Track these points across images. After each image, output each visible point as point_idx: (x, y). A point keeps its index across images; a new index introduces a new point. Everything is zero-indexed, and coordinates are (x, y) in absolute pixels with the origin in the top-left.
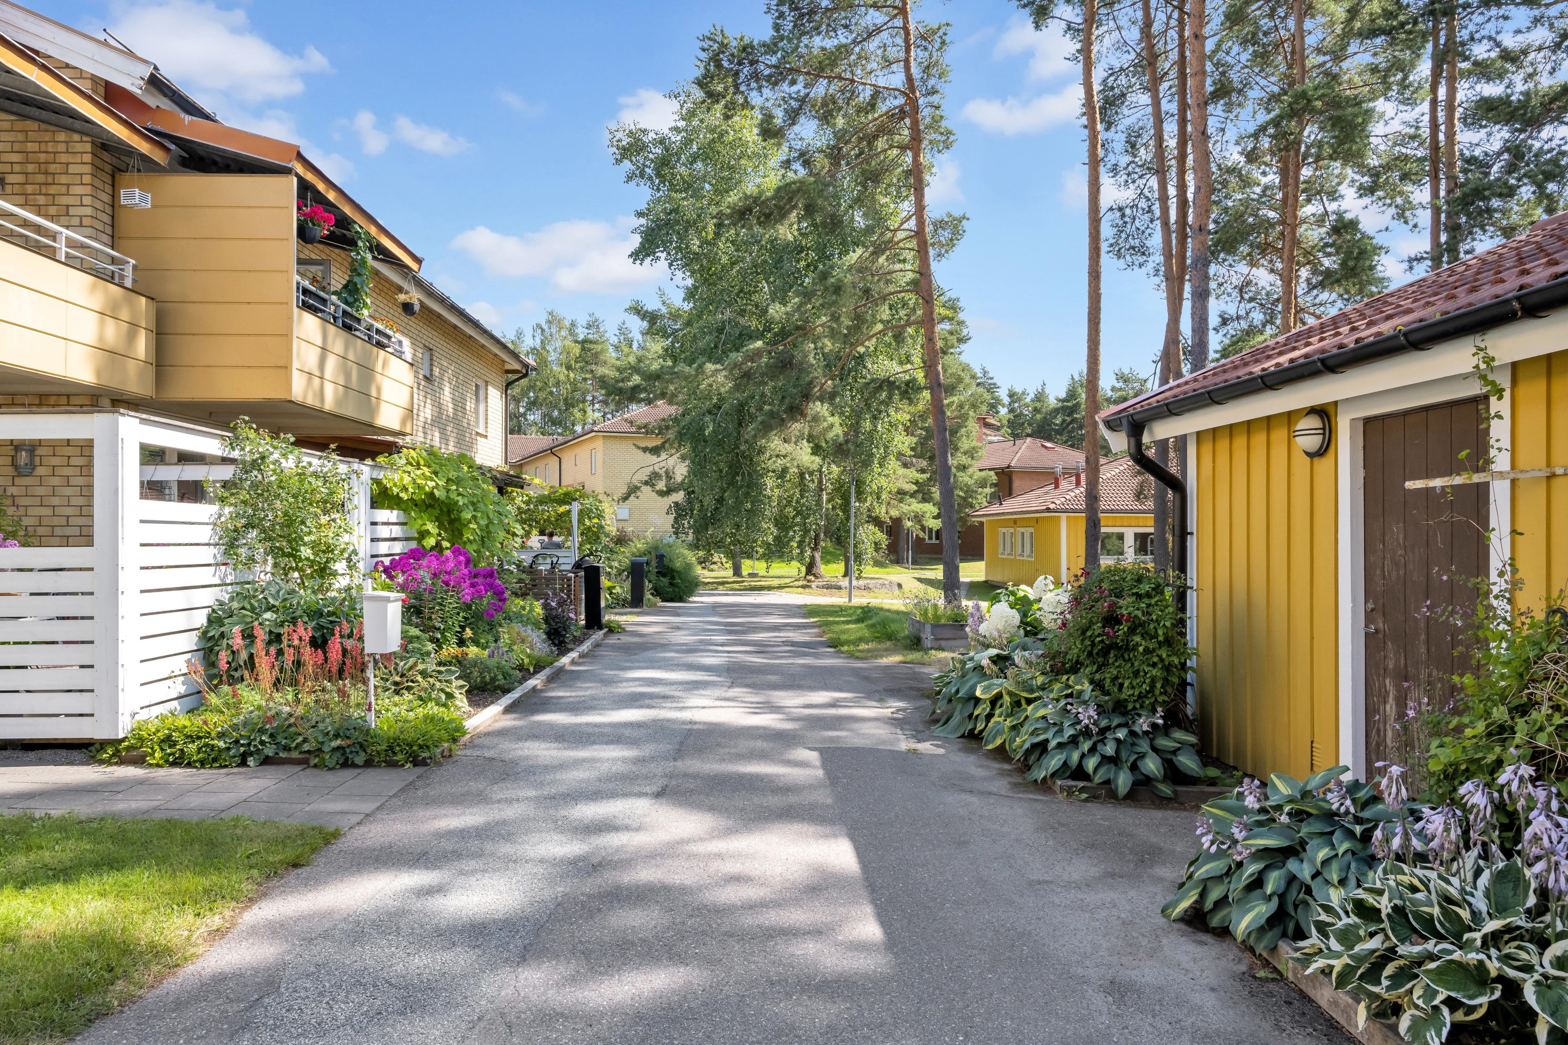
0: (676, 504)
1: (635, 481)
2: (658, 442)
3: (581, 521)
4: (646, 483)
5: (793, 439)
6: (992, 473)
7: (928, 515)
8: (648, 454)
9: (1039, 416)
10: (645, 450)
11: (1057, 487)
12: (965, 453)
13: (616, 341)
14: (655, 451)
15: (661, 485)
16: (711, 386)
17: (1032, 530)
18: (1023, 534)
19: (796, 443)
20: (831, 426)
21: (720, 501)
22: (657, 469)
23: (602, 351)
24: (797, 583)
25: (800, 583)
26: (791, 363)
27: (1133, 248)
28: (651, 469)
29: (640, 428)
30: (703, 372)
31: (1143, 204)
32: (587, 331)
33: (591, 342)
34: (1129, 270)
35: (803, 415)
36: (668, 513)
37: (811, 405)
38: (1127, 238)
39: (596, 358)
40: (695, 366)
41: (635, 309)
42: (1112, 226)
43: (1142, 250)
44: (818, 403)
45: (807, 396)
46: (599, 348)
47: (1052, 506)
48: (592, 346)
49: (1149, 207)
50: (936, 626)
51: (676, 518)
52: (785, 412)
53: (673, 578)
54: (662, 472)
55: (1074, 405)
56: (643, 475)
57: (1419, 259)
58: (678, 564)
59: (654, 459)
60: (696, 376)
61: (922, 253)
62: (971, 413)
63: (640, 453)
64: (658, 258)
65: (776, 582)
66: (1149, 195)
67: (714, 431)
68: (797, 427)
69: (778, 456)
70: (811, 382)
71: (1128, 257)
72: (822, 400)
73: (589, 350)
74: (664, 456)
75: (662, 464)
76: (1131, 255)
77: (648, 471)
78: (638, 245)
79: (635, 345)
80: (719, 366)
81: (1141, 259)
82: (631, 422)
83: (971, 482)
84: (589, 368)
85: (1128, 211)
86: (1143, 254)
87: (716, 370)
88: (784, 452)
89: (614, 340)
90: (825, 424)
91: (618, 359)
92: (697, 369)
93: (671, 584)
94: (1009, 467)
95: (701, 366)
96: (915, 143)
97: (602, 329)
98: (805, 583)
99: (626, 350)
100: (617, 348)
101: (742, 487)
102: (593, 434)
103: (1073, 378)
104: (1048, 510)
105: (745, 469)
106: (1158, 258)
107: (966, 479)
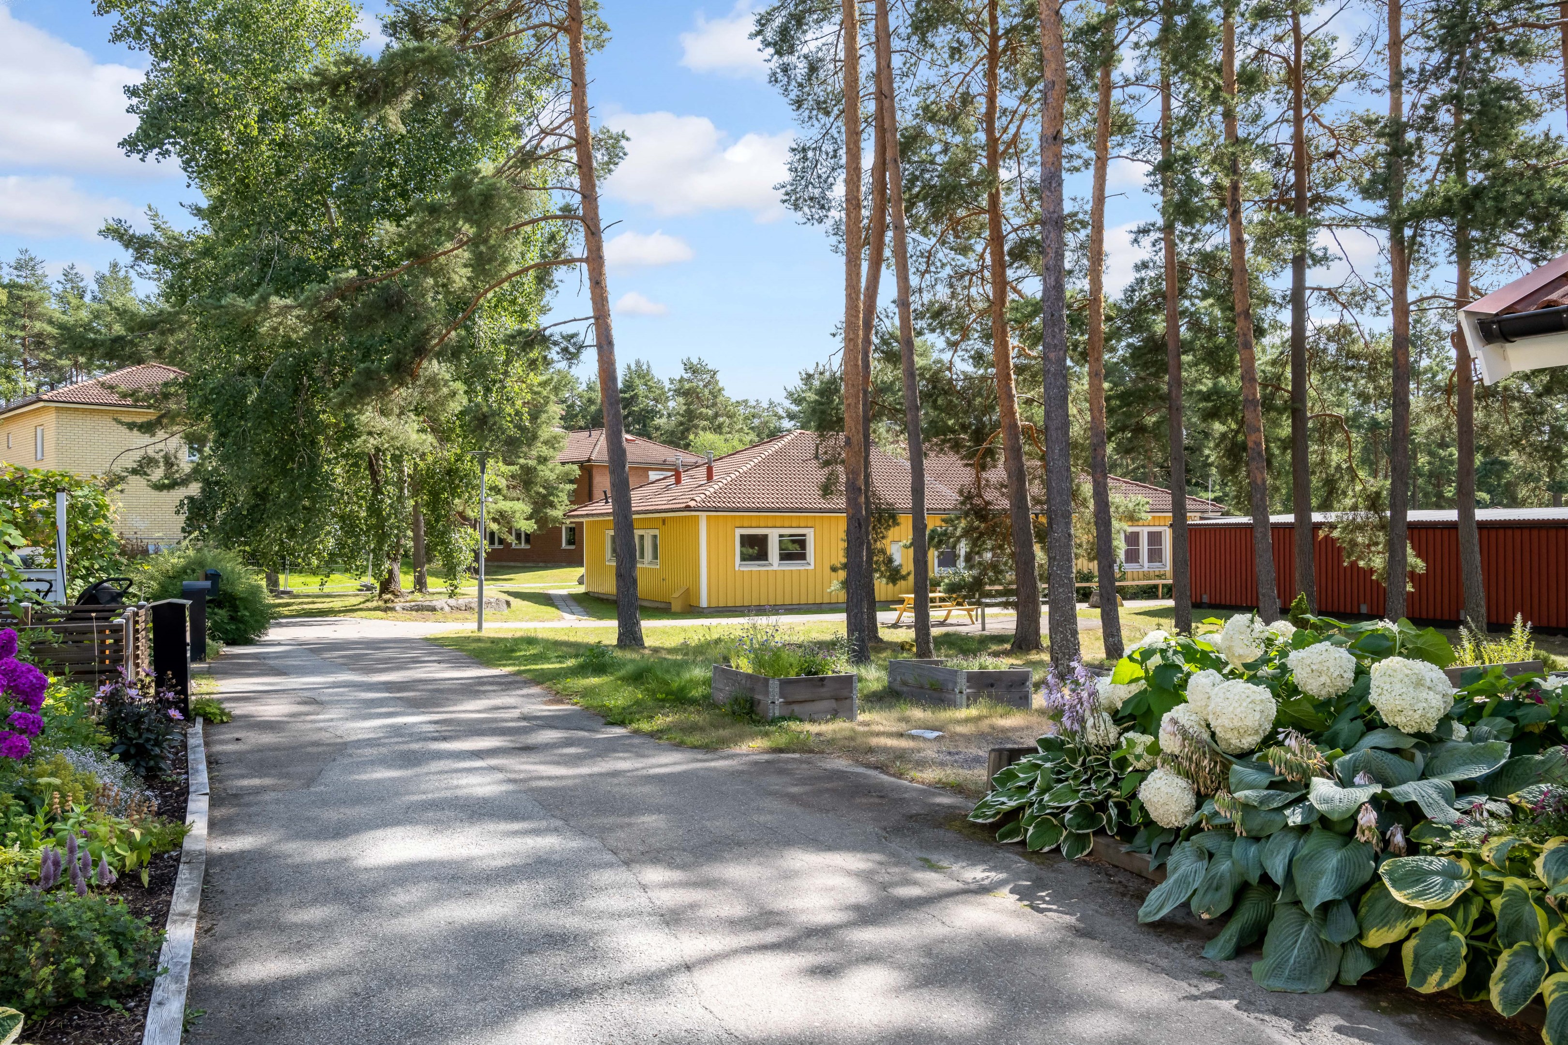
0: (191, 499)
1: (117, 469)
2: (151, 415)
3: (71, 525)
4: (134, 472)
5: (397, 411)
6: (575, 467)
7: (517, 515)
8: (135, 432)
9: (593, 408)
10: (131, 426)
11: (678, 481)
12: (546, 443)
13: (60, 287)
14: (148, 428)
15: (158, 474)
16: (276, 329)
17: (657, 532)
18: (655, 537)
19: (399, 416)
20: (453, 394)
21: (262, 496)
22: (151, 452)
23: (41, 299)
24: (369, 605)
25: (375, 604)
26: (399, 302)
27: (811, 199)
28: (142, 452)
29: (124, 396)
30: (267, 308)
31: (828, 147)
32: (15, 272)
33: (22, 287)
34: (809, 224)
35: (415, 377)
36: (177, 512)
37: (425, 363)
38: (807, 186)
39: (31, 309)
40: (256, 296)
41: (116, 231)
42: (790, 170)
43: (822, 204)
44: (435, 362)
45: (421, 351)
46: (35, 296)
47: (692, 504)
48: (24, 293)
49: (835, 151)
50: (785, 684)
51: (188, 519)
52: (388, 370)
53: (235, 609)
54: (159, 457)
55: (632, 397)
56: (130, 461)
57: (1145, 231)
58: (241, 588)
59: (146, 439)
60: (257, 313)
61: (585, 170)
62: (552, 397)
63: (124, 430)
64: (168, 152)
65: (337, 604)
66: (836, 135)
67: (260, 399)
68: (401, 394)
69: (370, 433)
70: (425, 333)
71: (806, 209)
72: (438, 355)
73: (19, 298)
74: (161, 434)
75: (161, 446)
76: (810, 207)
77: (137, 455)
78: (134, 131)
79: (88, 298)
80: (289, 301)
81: (822, 213)
82: (111, 387)
83: (552, 477)
84: (20, 322)
85: (810, 154)
86: (822, 207)
87: (286, 307)
88: (379, 428)
89: (57, 288)
90: (445, 390)
91: (64, 313)
92: (257, 304)
93: (232, 619)
94: (589, 460)
95: (264, 299)
96: (574, 25)
97: (40, 272)
98: (381, 603)
99: (74, 302)
100: (61, 298)
101: (300, 476)
102: (41, 404)
103: (629, 367)
104: (688, 508)
105: (303, 453)
106: (837, 214)
107: (547, 473)
